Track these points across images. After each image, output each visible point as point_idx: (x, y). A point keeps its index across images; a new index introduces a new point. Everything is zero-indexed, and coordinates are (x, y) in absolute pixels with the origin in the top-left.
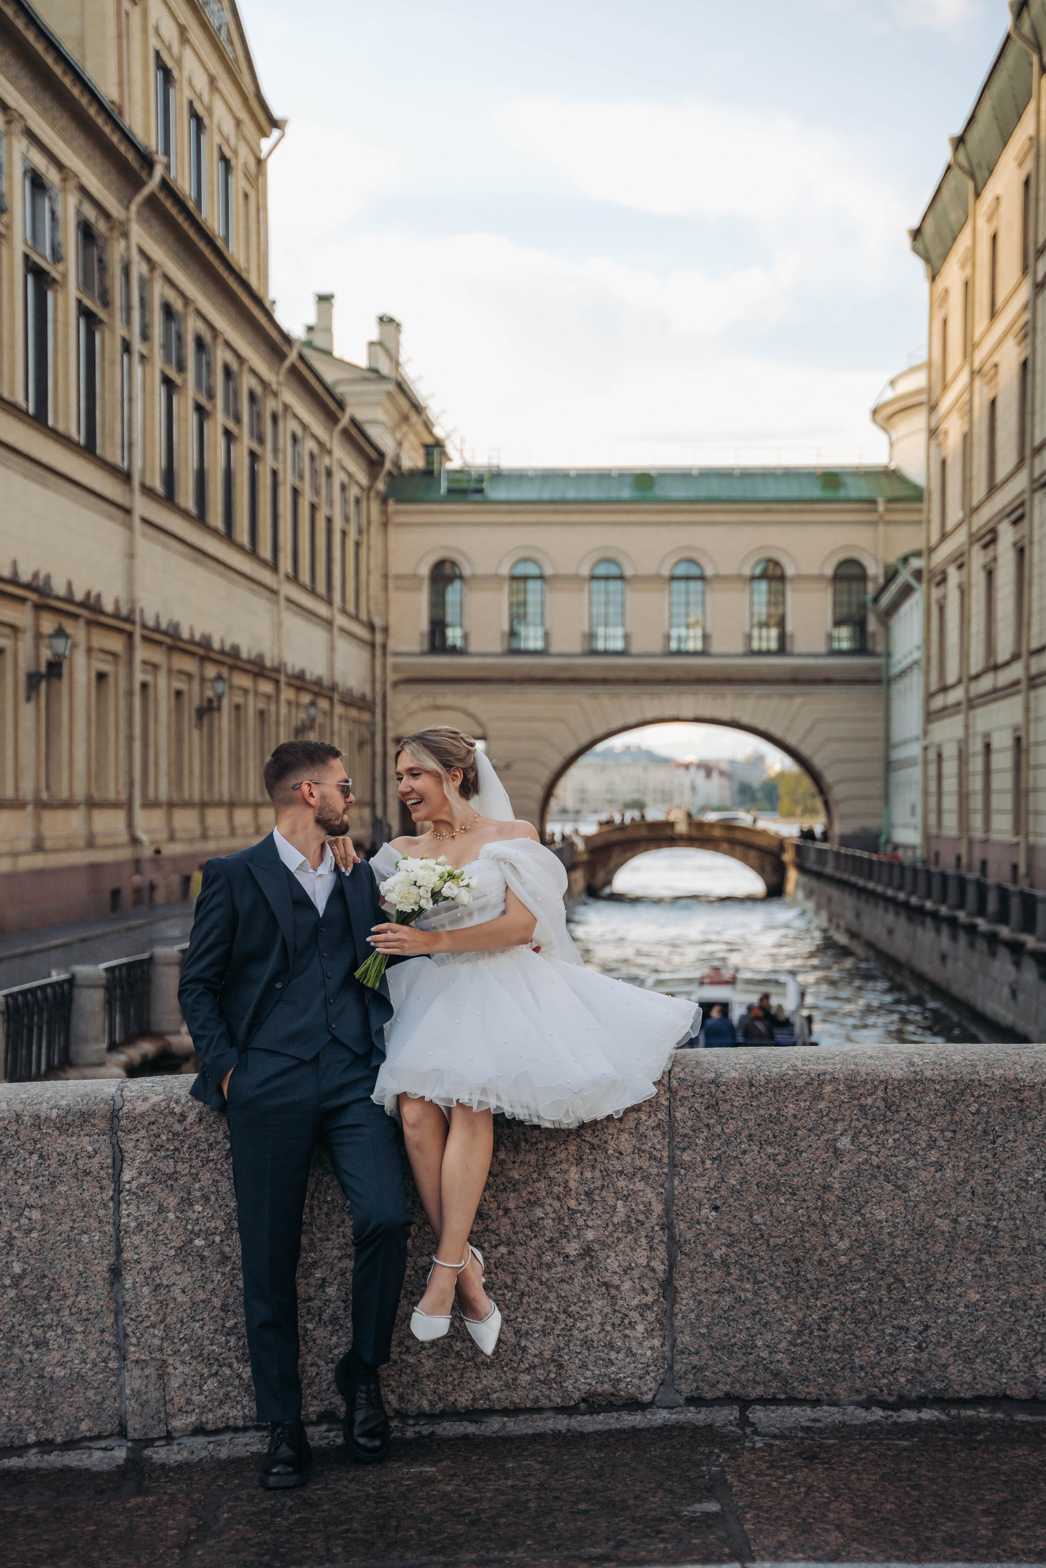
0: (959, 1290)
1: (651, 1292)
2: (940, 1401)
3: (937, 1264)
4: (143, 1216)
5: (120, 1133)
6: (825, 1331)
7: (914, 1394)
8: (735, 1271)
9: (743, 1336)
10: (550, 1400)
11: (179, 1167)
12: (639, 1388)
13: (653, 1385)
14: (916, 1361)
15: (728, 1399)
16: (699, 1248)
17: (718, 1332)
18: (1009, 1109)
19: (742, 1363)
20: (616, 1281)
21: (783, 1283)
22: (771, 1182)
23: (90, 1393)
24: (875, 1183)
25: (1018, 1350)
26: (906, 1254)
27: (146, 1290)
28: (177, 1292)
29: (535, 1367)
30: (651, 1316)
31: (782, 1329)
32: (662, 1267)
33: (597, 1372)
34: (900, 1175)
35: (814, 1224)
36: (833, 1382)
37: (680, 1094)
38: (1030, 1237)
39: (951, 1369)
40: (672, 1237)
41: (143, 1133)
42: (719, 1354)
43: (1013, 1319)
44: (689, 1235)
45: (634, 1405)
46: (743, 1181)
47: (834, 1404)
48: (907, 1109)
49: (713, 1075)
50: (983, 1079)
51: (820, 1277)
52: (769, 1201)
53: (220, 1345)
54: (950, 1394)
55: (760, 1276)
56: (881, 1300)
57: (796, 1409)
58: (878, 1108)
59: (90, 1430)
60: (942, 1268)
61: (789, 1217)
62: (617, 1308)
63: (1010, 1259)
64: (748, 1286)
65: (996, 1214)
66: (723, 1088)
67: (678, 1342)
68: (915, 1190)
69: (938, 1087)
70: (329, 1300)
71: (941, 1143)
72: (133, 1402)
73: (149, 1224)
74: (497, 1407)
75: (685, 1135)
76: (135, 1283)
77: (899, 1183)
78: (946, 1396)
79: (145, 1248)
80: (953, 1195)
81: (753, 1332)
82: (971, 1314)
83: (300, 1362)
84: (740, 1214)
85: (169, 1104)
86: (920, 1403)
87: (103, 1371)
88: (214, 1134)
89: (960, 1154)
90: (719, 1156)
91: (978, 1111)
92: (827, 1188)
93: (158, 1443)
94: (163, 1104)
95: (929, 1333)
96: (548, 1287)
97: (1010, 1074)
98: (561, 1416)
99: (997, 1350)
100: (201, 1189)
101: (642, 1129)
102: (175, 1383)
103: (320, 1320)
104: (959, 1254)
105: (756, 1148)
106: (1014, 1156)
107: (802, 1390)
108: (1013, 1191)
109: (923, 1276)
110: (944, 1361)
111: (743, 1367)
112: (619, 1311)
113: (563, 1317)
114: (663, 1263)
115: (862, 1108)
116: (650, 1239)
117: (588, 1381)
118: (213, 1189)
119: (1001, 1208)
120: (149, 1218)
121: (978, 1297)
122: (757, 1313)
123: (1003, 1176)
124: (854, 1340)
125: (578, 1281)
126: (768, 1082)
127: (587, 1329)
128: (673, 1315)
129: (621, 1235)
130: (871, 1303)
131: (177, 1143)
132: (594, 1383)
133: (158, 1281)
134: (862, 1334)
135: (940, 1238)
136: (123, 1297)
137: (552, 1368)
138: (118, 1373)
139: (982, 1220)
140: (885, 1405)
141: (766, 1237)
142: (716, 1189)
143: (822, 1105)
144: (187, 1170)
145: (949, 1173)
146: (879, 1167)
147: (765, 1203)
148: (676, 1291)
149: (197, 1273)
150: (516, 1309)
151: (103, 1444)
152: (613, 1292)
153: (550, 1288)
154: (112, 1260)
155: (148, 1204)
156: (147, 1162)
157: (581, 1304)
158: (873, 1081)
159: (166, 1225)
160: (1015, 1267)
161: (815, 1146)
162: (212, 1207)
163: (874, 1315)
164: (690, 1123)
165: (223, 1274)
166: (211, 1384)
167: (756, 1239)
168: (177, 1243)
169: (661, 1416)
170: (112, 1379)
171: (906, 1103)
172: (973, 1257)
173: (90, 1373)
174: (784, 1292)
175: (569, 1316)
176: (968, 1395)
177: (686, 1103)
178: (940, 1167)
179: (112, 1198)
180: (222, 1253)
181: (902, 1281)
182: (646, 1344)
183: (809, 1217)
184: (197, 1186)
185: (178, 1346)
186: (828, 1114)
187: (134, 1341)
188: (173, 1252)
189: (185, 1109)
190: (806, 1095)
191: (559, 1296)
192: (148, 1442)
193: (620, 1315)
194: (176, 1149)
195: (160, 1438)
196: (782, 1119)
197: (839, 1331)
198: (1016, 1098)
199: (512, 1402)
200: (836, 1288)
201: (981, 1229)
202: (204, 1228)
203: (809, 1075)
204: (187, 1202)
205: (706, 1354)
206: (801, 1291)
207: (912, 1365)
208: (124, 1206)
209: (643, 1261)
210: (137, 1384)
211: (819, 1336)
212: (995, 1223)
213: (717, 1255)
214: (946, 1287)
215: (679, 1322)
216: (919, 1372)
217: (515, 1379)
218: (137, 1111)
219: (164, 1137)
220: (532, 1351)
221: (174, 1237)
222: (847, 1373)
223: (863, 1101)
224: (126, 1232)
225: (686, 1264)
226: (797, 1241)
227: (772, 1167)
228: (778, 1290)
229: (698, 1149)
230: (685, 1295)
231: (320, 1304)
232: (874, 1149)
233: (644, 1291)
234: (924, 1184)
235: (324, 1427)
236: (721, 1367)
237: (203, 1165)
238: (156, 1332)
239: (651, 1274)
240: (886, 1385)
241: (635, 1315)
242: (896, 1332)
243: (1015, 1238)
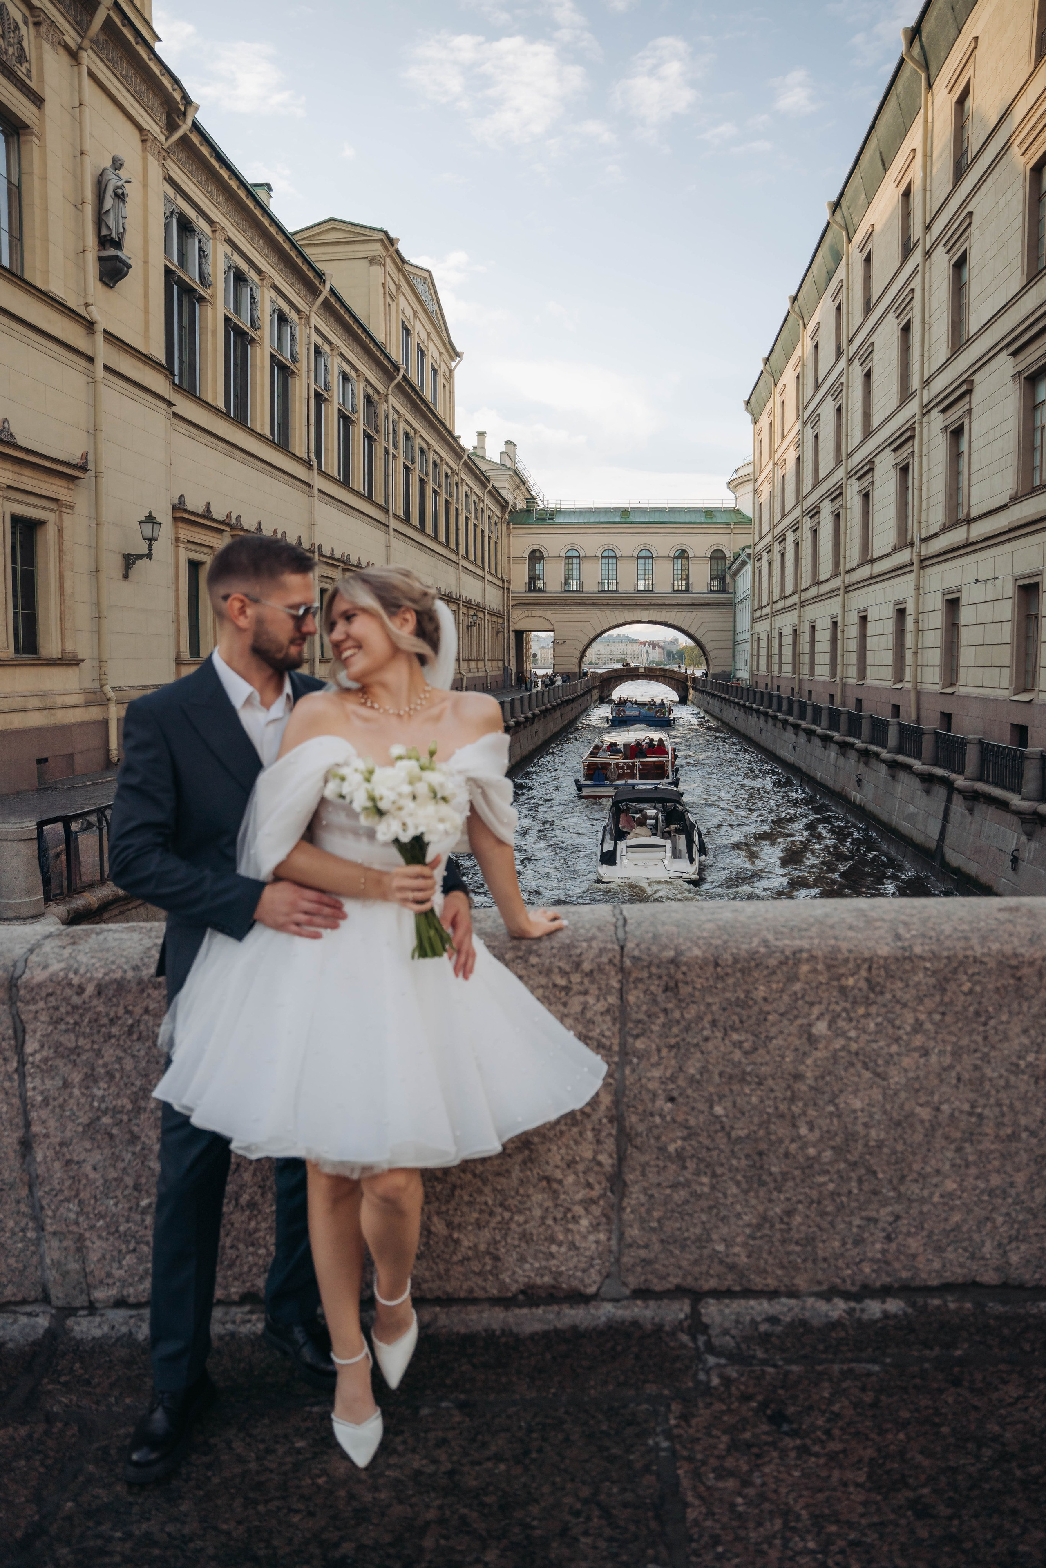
0: (935, 1180)
1: (597, 1187)
2: (904, 1290)
3: (914, 1154)
4: (49, 1090)
5: (19, 1004)
6: (787, 1224)
7: (878, 1284)
8: (691, 1165)
9: (698, 1230)
10: (486, 1291)
11: (81, 1042)
12: (582, 1280)
13: (598, 1279)
14: (884, 1252)
15: (679, 1292)
16: (652, 1141)
17: (671, 1226)
18: (1005, 987)
19: (696, 1256)
20: (558, 1175)
21: (744, 1177)
22: (736, 1071)
23: (12, 1261)
24: (852, 1070)
25: (993, 1238)
26: (880, 1144)
27: (57, 1165)
28: (88, 1168)
29: (468, 1259)
30: (596, 1210)
31: (740, 1223)
32: (610, 1161)
33: (537, 1265)
34: (880, 1062)
35: (782, 1116)
36: (793, 1273)
37: (634, 975)
38: (1015, 1124)
39: (921, 1259)
40: (621, 1130)
41: (41, 1004)
42: (671, 1247)
43: (990, 1207)
44: (641, 1128)
45: (578, 1298)
46: (704, 1070)
47: (793, 1294)
48: (892, 990)
49: (671, 953)
50: (978, 955)
51: (785, 1169)
52: (731, 1091)
53: (135, 1223)
54: (917, 1283)
55: (719, 1171)
56: (850, 1192)
57: (752, 1302)
58: (860, 990)
59: (14, 1295)
60: (919, 1158)
61: (754, 1108)
62: (559, 1202)
63: (993, 1147)
64: (705, 1180)
65: (982, 1101)
66: (684, 968)
67: (627, 1235)
68: (896, 1078)
69: (928, 965)
70: (245, 1185)
71: (928, 1026)
72: (54, 1272)
73: (55, 1099)
74: (428, 1296)
75: (639, 1021)
76: (45, 1157)
77: (880, 1070)
78: (913, 1284)
79: (52, 1123)
80: (936, 1082)
81: (708, 1226)
82: (945, 1204)
83: (221, 1244)
84: (700, 1106)
85: (67, 975)
86: (885, 1292)
87: (22, 1241)
88: (114, 1009)
89: (948, 1037)
90: (678, 1044)
91: (971, 992)
92: (798, 1077)
93: (82, 1313)
94: (62, 974)
95: (900, 1223)
96: (482, 1180)
97: (1008, 949)
98: (497, 1309)
99: (970, 1239)
100: (105, 1065)
101: (589, 1014)
102: (94, 1257)
103: (237, 1204)
104: (939, 1142)
105: (719, 1035)
106: (1006, 1038)
107: (758, 1282)
108: (1001, 1076)
109: (898, 1167)
110: (913, 1251)
111: (696, 1261)
112: (562, 1206)
113: (499, 1210)
114: (611, 1156)
115: (843, 990)
116: (596, 1131)
117: (527, 1274)
118: (117, 1066)
119: (988, 1095)
120: (54, 1093)
121: (955, 1186)
122: (714, 1207)
123: (993, 1061)
124: (819, 1233)
125: (516, 1173)
126: (736, 961)
127: (526, 1222)
128: (621, 1209)
129: (564, 1128)
130: (839, 1195)
131: (77, 1017)
132: (533, 1275)
133: (68, 1157)
134: (829, 1226)
135: (919, 1128)
136: (36, 1170)
137: (488, 1260)
138: (37, 1242)
139: (966, 1107)
140: (847, 1296)
141: (727, 1129)
142: (673, 1079)
143: (797, 987)
144: (88, 1047)
145: (934, 1059)
146: (857, 1054)
147: (727, 1092)
148: (625, 1184)
149: (107, 1152)
150: (448, 1202)
151: (28, 1309)
152: (555, 1186)
153: (485, 1182)
154: (21, 1133)
155: (53, 1078)
156: (48, 1035)
157: (519, 1198)
158: (855, 959)
159: (72, 1101)
160: (997, 1155)
161: (786, 1031)
162: (117, 1085)
163: (841, 1208)
164: (644, 1008)
165: (134, 1153)
166: (129, 1260)
167: (716, 1132)
168: (84, 1120)
169: (606, 1311)
170: (32, 1248)
171: (892, 983)
172: (953, 1146)
173: (9, 1242)
174: (745, 1186)
175: (507, 1209)
176: (934, 1282)
177: (640, 986)
178: (925, 1053)
179: (16, 1070)
180: (131, 1132)
181: (874, 1173)
182: (592, 1238)
183: (776, 1108)
184: (100, 1062)
185: (93, 1222)
186: (803, 997)
187: (50, 1213)
188: (80, 1129)
189: (83, 980)
190: (780, 976)
191: (494, 1190)
192: (69, 1311)
193: (562, 1209)
194: (76, 1023)
195: (83, 1308)
196: (751, 1003)
197: (801, 1224)
198: (1013, 976)
199: (445, 1292)
200: (803, 1181)
201: (964, 1117)
202: (111, 1106)
203: (783, 952)
204: (91, 1078)
205: (657, 1247)
206: (763, 1184)
207: (879, 1256)
208: (29, 1079)
209: (589, 1155)
210: (56, 1255)
211: (781, 1230)
212: (979, 1110)
213: (672, 1148)
214: (922, 1177)
215: (628, 1216)
216: (887, 1263)
217: (447, 1271)
218: (35, 981)
219: (63, 1010)
220: (466, 1243)
221: (81, 1113)
222: (810, 1265)
223: (843, 982)
224: (33, 1106)
225: (637, 1157)
226: (761, 1133)
227: (737, 1055)
228: (738, 1184)
229: (653, 1036)
230: (635, 1189)
231: (235, 1188)
232: (853, 1034)
233: (589, 1185)
234: (906, 1071)
235: (247, 1308)
236: (672, 1260)
237: (105, 1041)
238: (71, 1206)
239: (596, 1168)
240: (849, 1276)
241: (579, 1210)
242: (863, 1223)
243: (999, 1125)
